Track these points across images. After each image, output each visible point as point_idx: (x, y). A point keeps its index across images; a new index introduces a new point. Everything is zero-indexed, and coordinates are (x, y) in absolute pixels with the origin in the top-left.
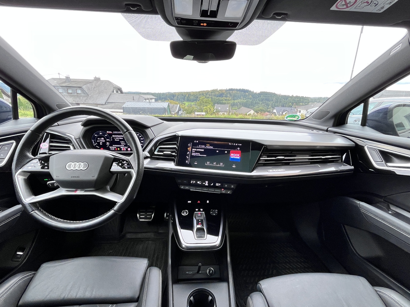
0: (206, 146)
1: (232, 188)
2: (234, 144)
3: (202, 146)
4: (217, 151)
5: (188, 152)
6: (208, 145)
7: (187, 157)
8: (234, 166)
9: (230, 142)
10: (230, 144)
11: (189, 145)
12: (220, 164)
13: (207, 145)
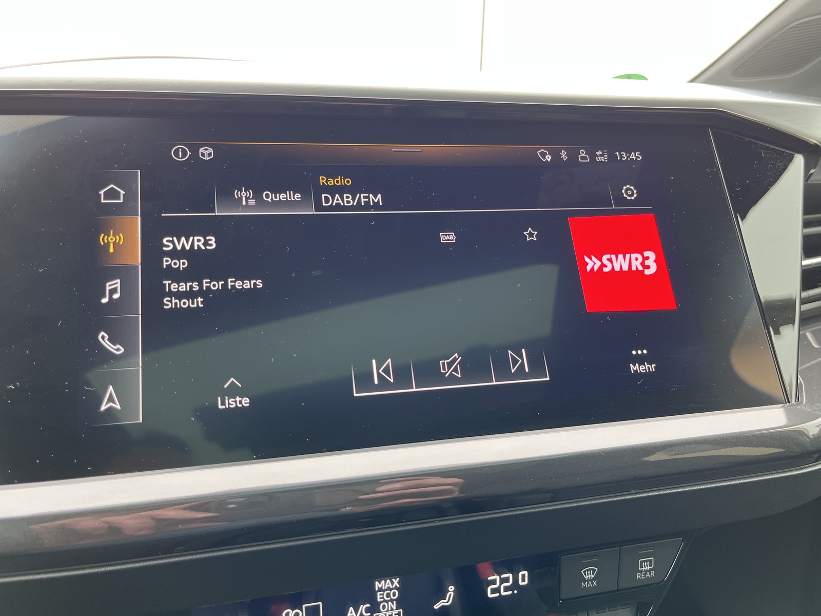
0: (311, 191)
1: (647, 587)
2: (583, 153)
3: (269, 196)
4: (448, 238)
5: (116, 284)
6: (331, 182)
7: (103, 338)
8: (641, 360)
9: (542, 142)
10: (549, 158)
11: (112, 194)
12: (503, 370)
13: (322, 180)
